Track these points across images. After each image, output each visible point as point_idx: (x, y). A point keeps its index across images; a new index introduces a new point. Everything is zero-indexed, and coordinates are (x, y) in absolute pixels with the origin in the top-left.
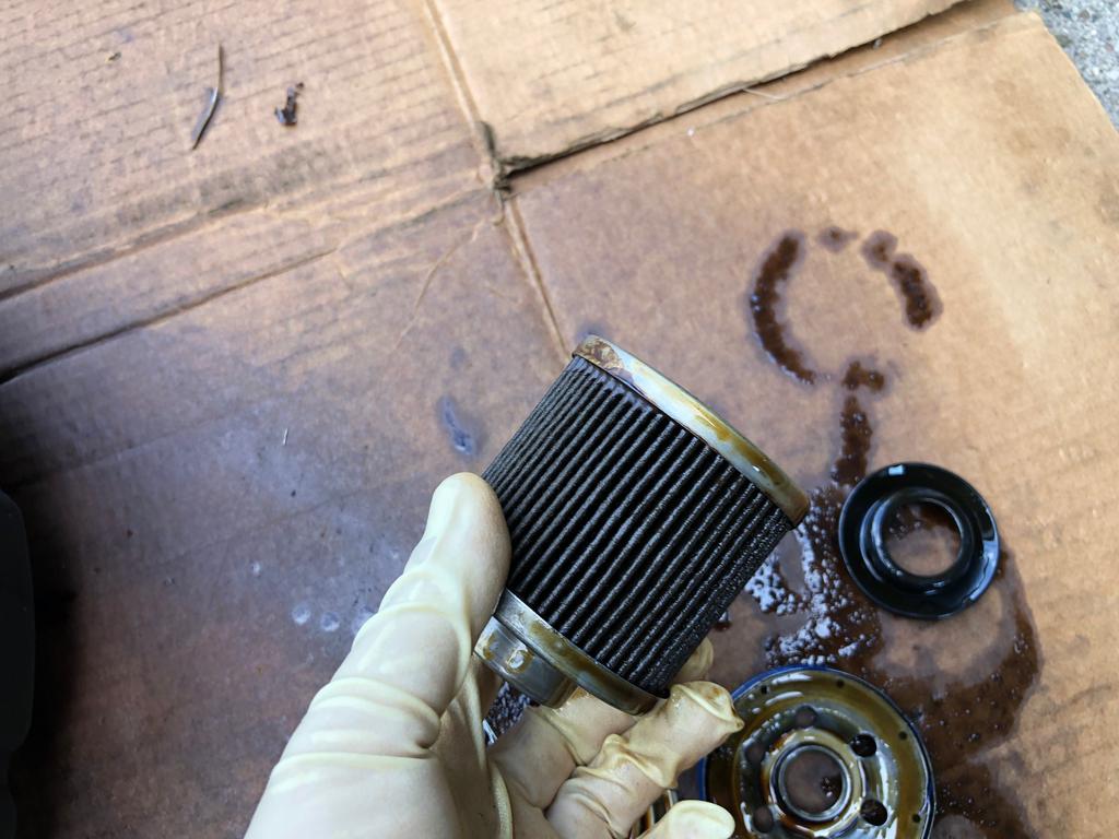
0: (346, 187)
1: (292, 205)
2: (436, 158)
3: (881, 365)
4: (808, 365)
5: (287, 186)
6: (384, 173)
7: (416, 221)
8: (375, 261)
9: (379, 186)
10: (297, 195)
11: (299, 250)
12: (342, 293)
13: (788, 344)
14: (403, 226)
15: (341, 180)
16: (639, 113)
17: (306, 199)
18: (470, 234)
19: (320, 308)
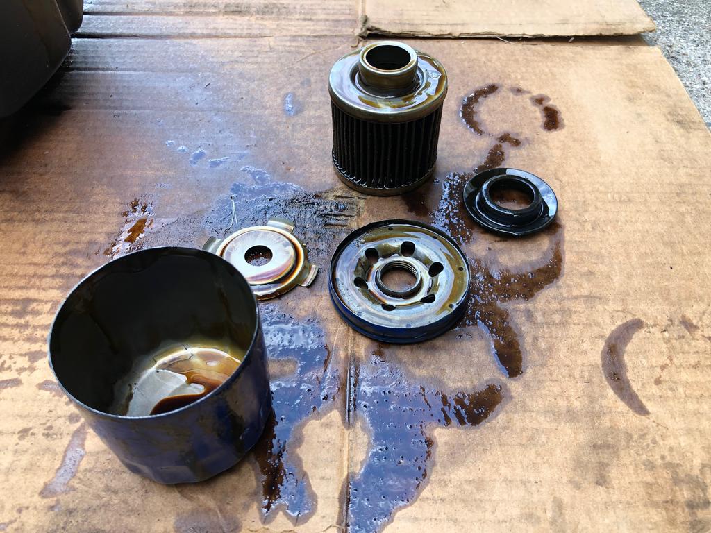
0: (291, 19)
1: (263, 19)
2: (337, 21)
3: (521, 138)
4: (482, 128)
5: (264, 13)
6: (311, 20)
7: (316, 37)
8: (288, 44)
9: (306, 23)
10: (267, 17)
11: (256, 32)
12: (267, 49)
13: (475, 118)
14: (309, 36)
15: (289, 17)
16: (441, 31)
17: (270, 19)
18: (338, 47)
19: (253, 51)
